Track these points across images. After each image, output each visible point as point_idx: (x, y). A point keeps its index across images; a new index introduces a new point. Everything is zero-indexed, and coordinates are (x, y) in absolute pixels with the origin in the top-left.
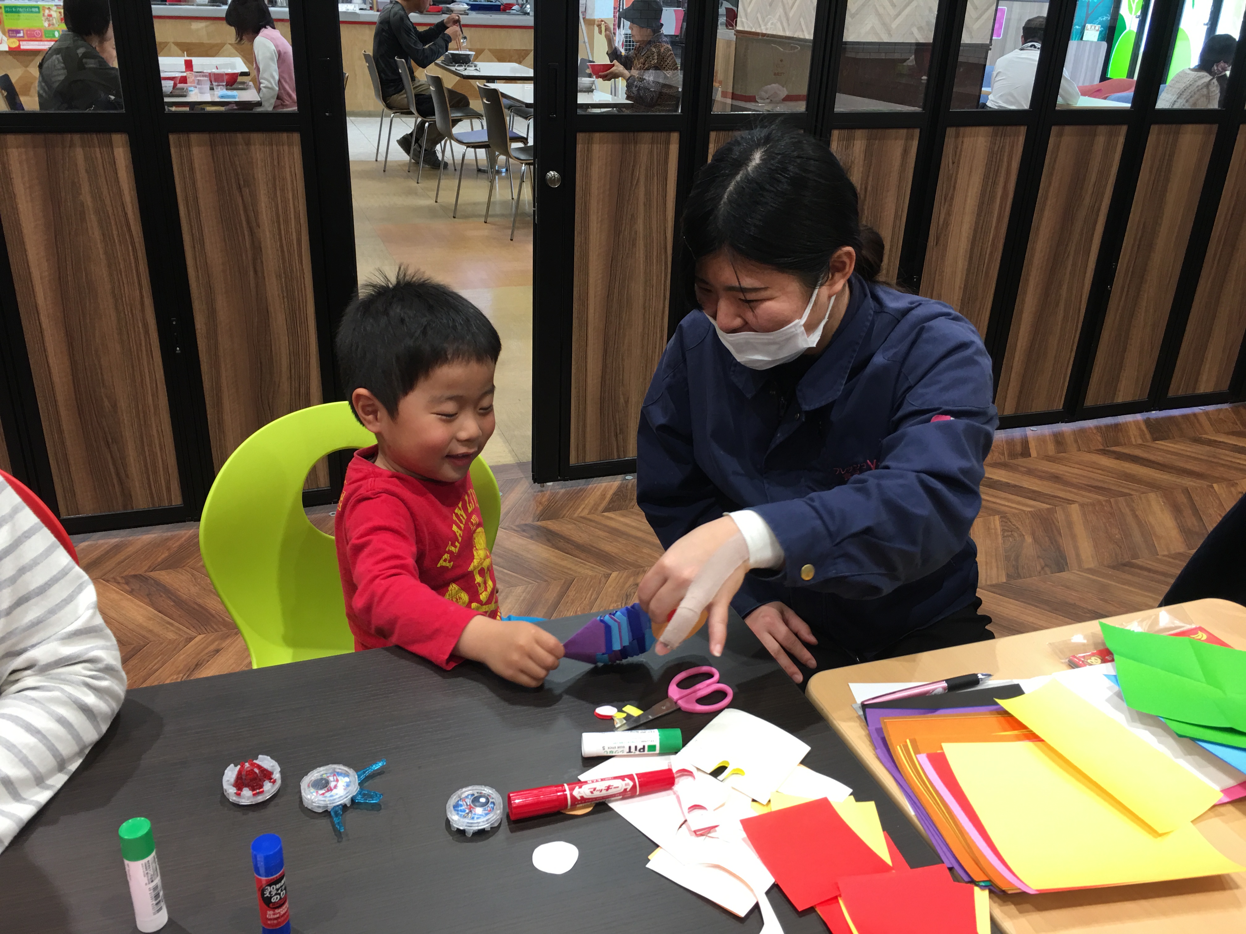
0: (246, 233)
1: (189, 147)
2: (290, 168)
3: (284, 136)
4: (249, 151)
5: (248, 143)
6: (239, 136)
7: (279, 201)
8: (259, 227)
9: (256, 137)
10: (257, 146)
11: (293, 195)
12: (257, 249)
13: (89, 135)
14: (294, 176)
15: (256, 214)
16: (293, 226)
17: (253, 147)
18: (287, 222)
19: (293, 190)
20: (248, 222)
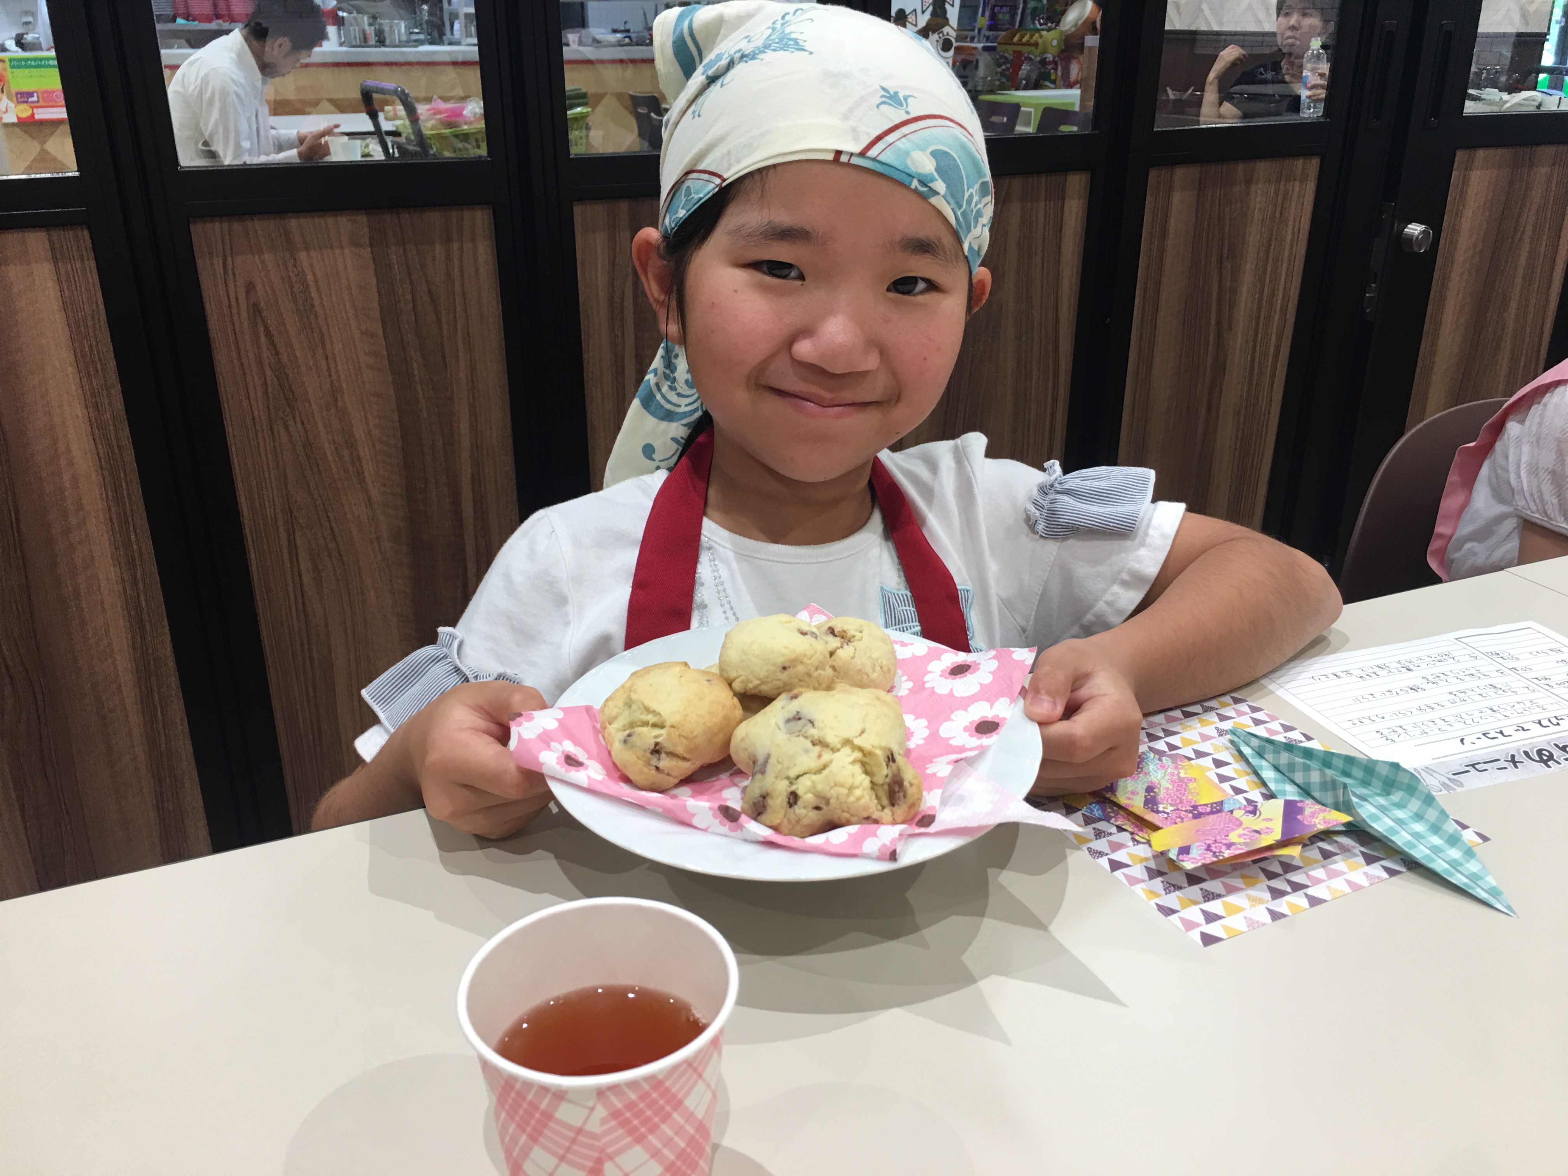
0: (1212, 341)
1: (1170, 190)
2: (1295, 222)
3: (1300, 162)
4: (1248, 193)
5: (1249, 181)
6: (1241, 167)
7: (1267, 282)
8: (1231, 329)
9: (1263, 168)
10: (1260, 186)
11: (1288, 270)
12: (1220, 367)
13: (1036, 179)
14: (1296, 234)
15: (1232, 305)
16: (1276, 323)
17: (1253, 188)
18: (1269, 318)
19: (1289, 260)
20: (1219, 323)
